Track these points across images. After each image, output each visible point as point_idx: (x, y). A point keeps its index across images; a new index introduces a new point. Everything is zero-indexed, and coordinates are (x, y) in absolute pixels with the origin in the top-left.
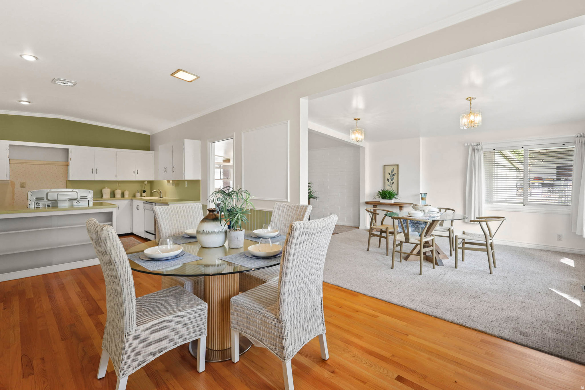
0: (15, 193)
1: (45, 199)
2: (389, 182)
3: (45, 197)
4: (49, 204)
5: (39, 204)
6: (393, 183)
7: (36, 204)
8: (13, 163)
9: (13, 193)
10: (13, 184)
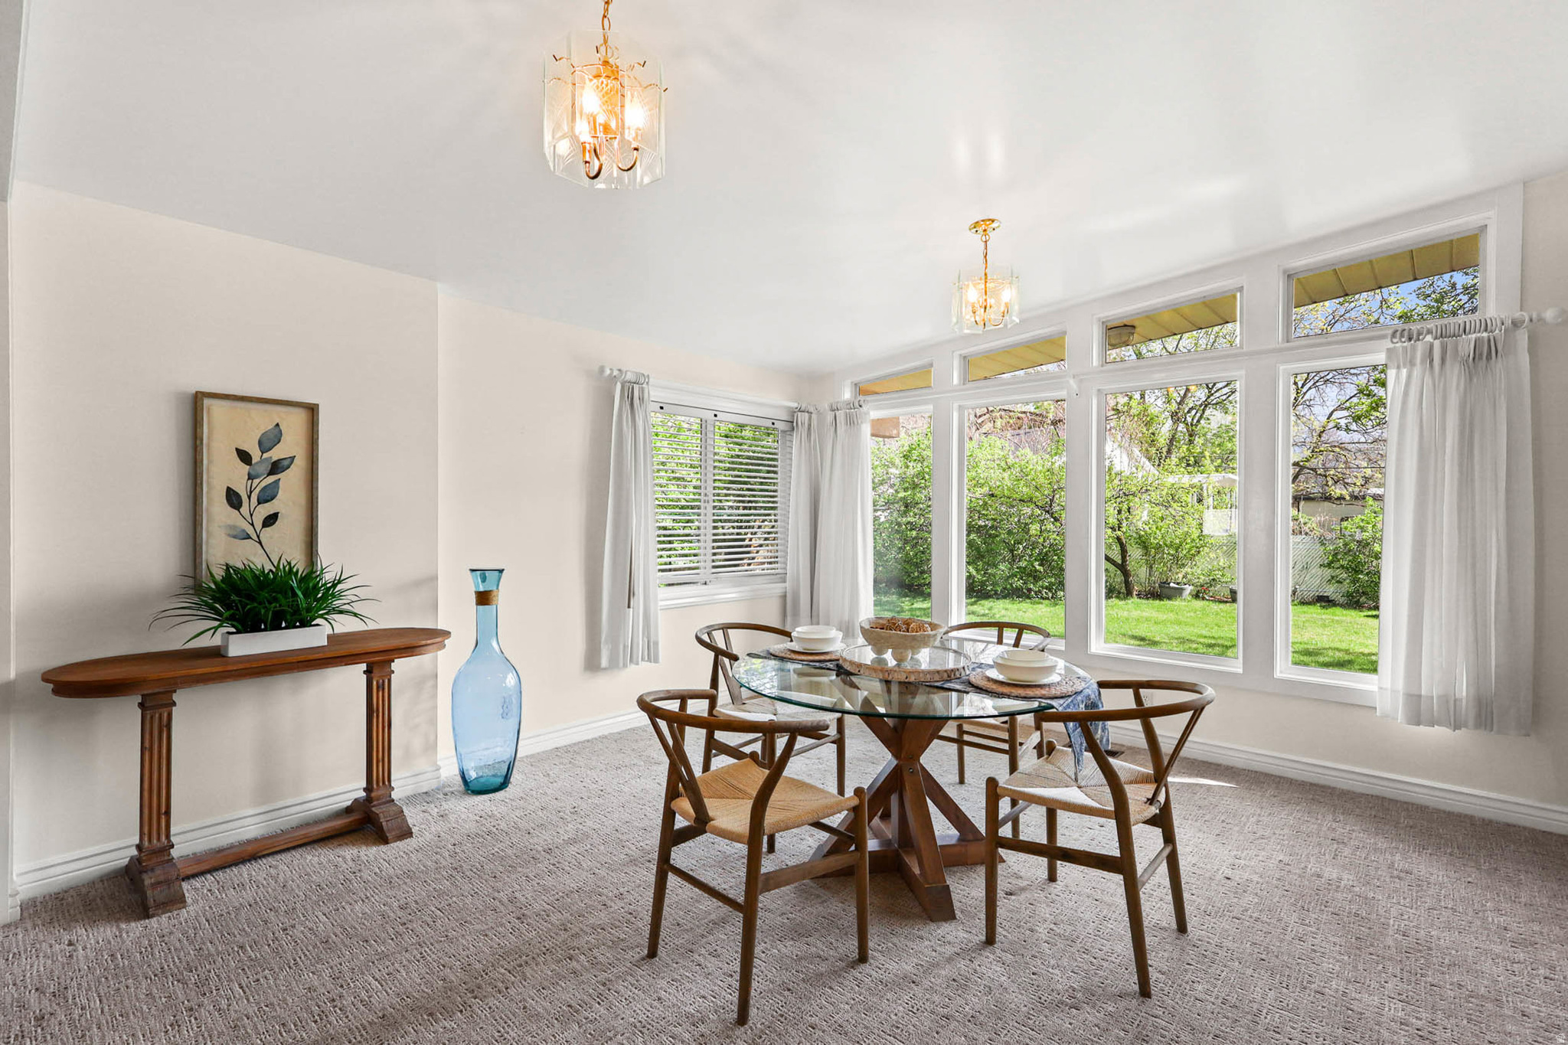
2: (244, 509)
6: (271, 520)
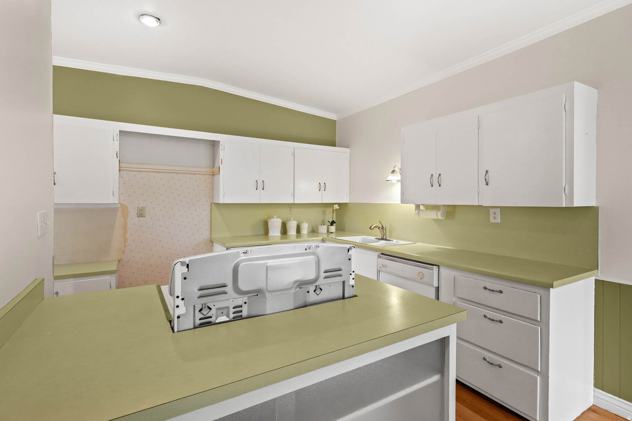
0: (129, 228)
1: (229, 289)
3: (230, 283)
4: (241, 306)
5: (210, 309)
7: (200, 311)
8: (126, 170)
9: (125, 227)
10: (124, 208)
